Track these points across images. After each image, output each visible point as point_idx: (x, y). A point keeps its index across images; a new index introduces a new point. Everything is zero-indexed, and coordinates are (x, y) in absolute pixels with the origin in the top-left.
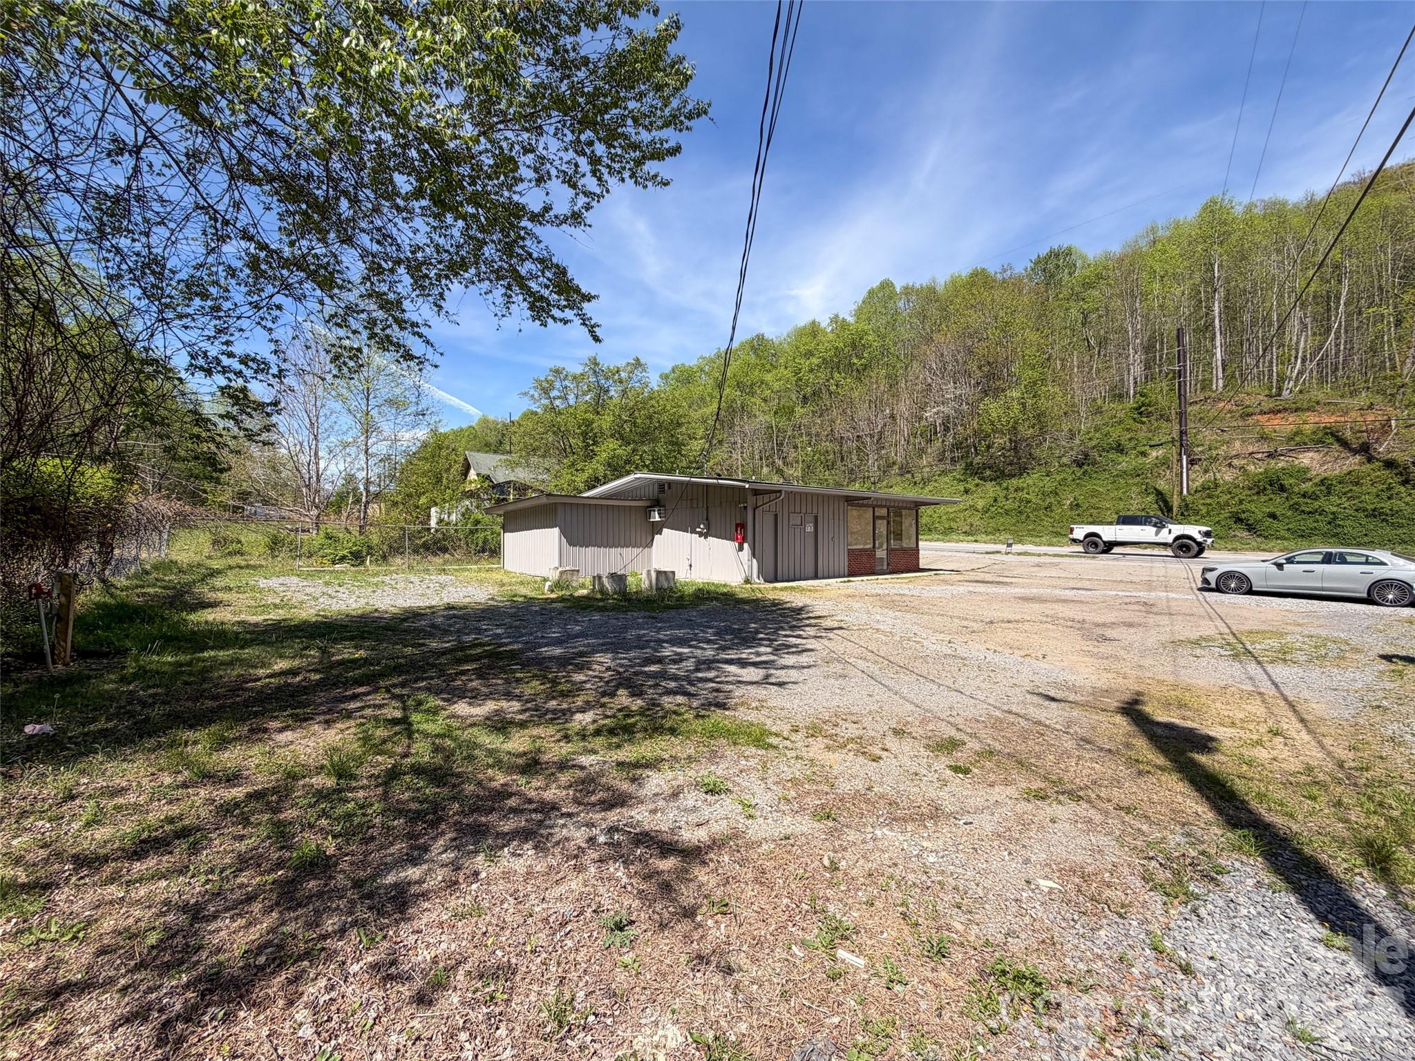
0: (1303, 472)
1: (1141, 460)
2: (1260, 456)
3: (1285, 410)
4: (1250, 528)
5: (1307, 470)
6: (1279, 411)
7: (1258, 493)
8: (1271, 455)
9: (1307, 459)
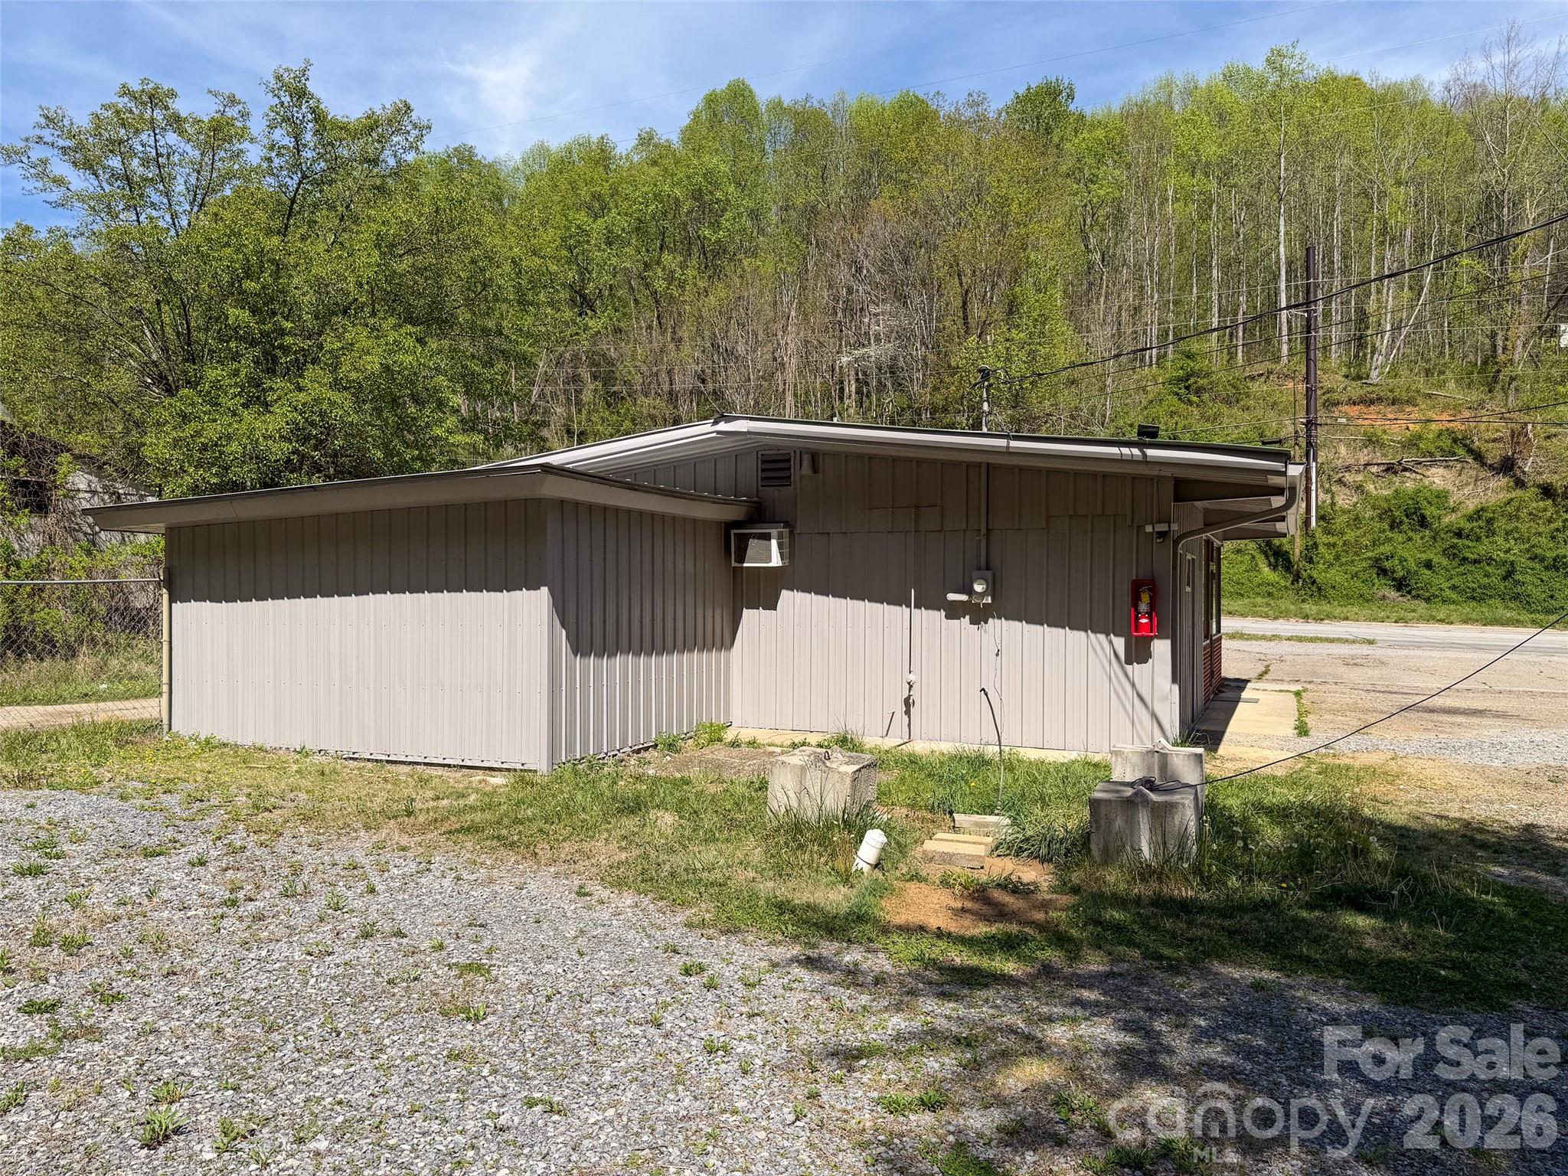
3: (1380, 400)
4: (1400, 585)
5: (1442, 496)
6: (1372, 402)
7: (1392, 529)
8: (1390, 469)
9: (1438, 477)
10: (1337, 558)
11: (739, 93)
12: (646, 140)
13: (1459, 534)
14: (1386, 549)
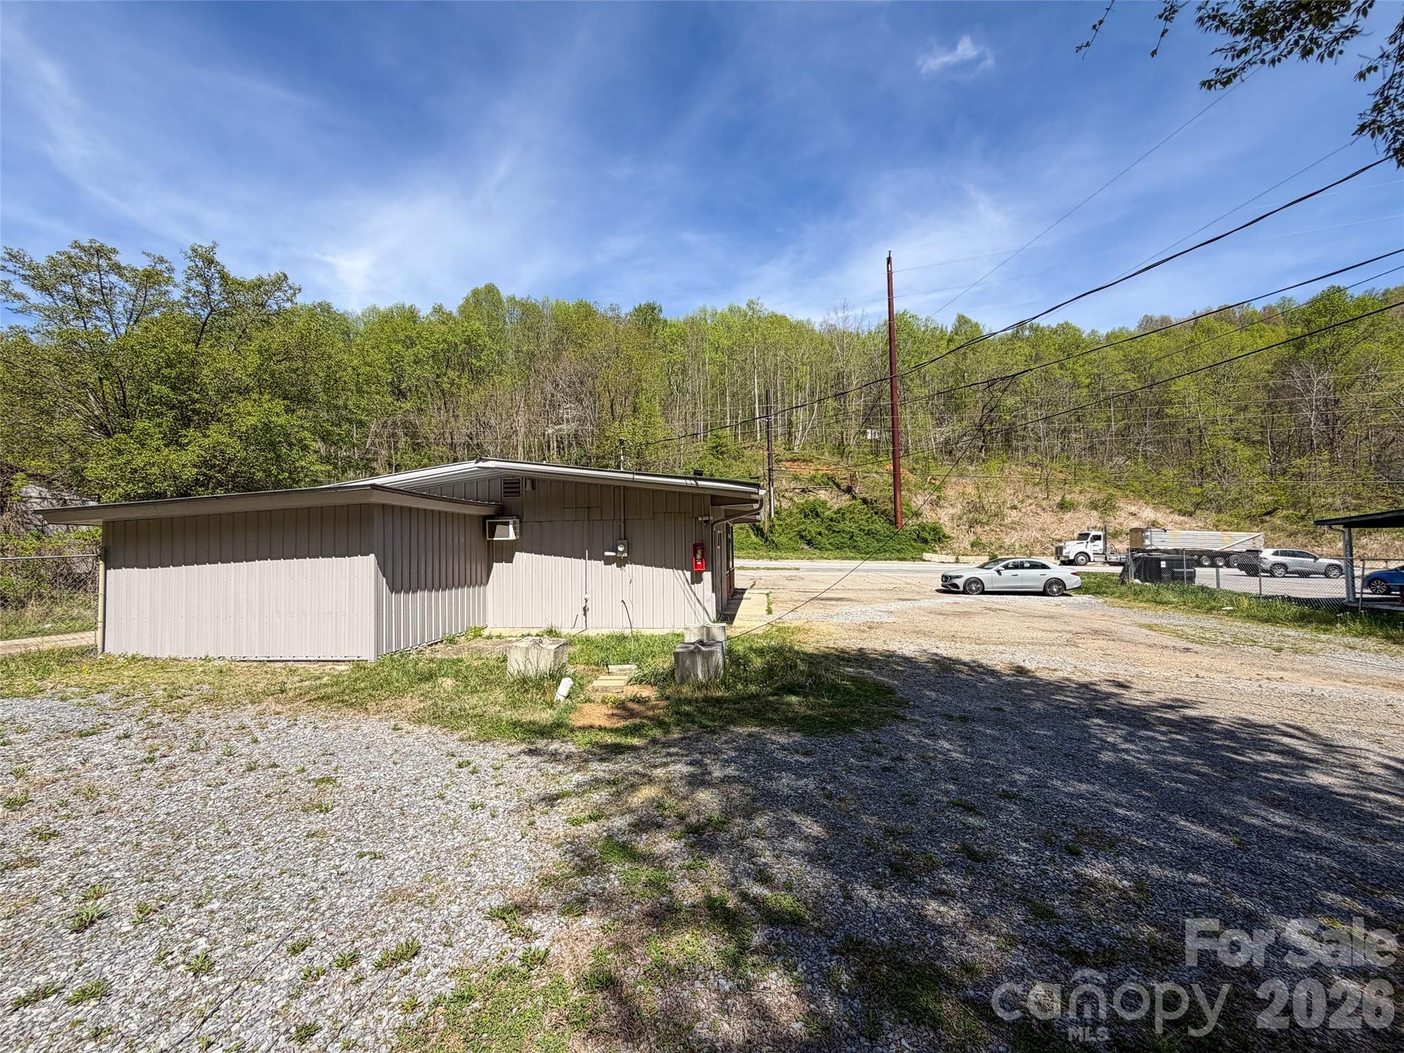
2: (798, 491)
3: (799, 460)
4: (809, 543)
5: (825, 503)
6: (795, 460)
7: (806, 517)
8: (803, 490)
9: (823, 495)
10: (783, 531)
11: (491, 290)
12: (438, 310)
13: (831, 520)
14: (803, 527)
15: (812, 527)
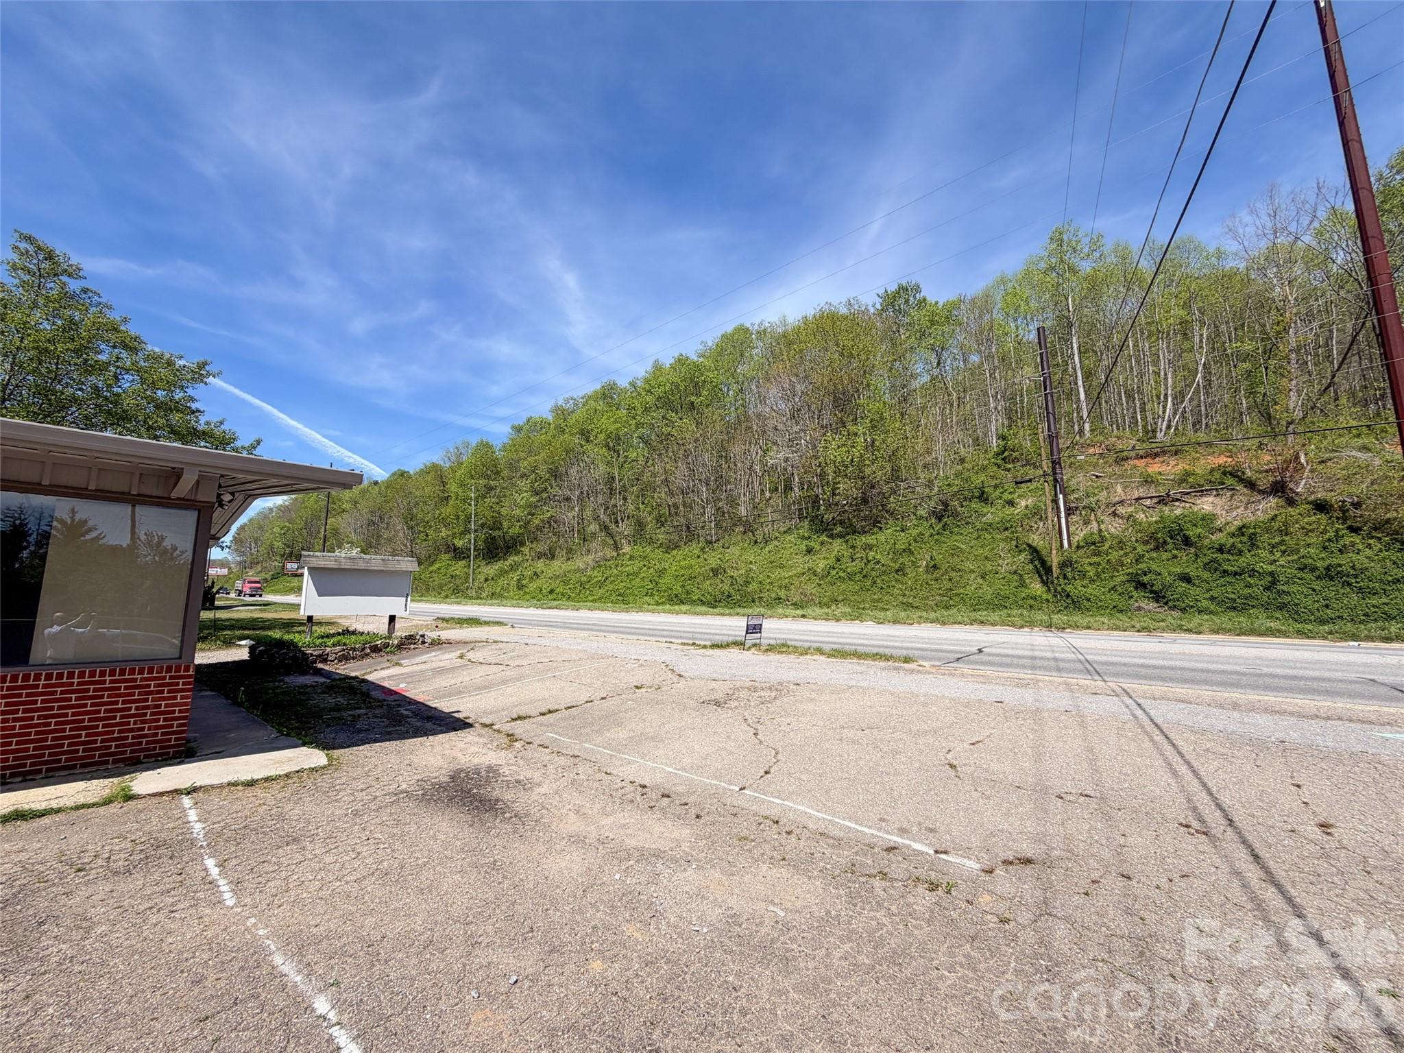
0: (1208, 519)
1: (1009, 510)
2: (1148, 502)
3: (1164, 453)
4: (1158, 597)
5: (1212, 517)
6: (1157, 455)
7: (1157, 548)
8: (1162, 501)
9: (1207, 504)
13: (1221, 550)
14: (1147, 566)
15: (1164, 567)
